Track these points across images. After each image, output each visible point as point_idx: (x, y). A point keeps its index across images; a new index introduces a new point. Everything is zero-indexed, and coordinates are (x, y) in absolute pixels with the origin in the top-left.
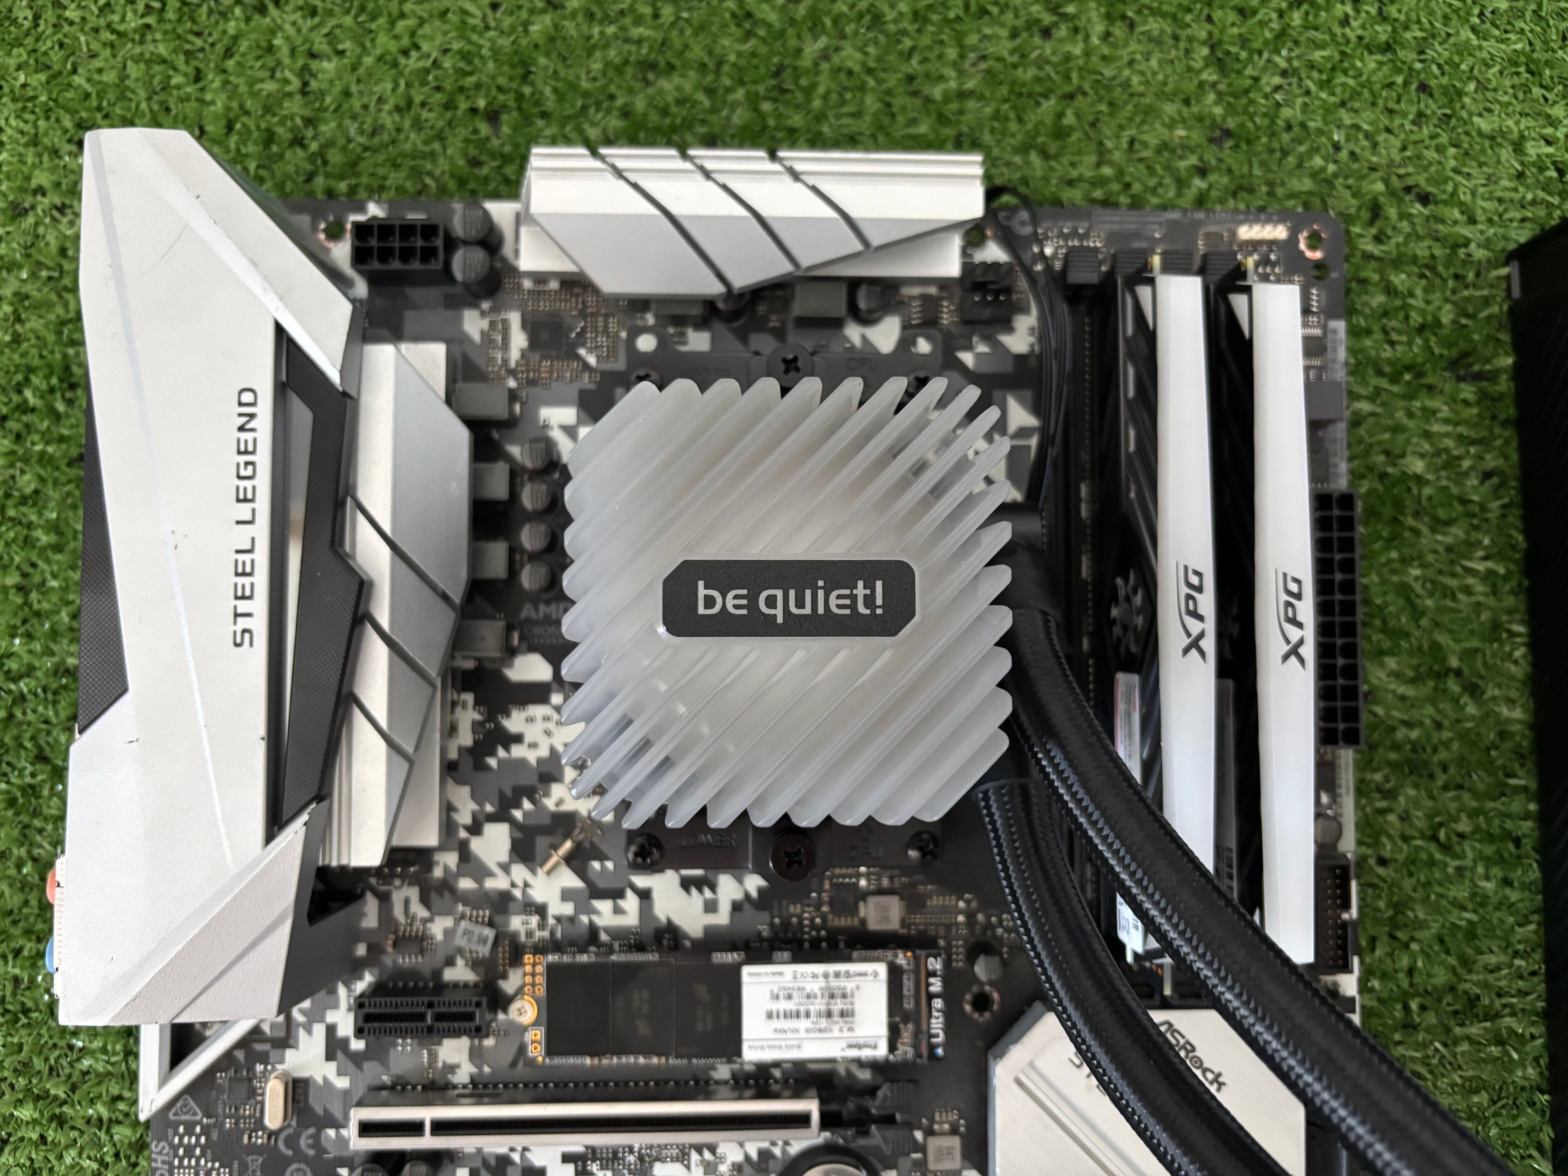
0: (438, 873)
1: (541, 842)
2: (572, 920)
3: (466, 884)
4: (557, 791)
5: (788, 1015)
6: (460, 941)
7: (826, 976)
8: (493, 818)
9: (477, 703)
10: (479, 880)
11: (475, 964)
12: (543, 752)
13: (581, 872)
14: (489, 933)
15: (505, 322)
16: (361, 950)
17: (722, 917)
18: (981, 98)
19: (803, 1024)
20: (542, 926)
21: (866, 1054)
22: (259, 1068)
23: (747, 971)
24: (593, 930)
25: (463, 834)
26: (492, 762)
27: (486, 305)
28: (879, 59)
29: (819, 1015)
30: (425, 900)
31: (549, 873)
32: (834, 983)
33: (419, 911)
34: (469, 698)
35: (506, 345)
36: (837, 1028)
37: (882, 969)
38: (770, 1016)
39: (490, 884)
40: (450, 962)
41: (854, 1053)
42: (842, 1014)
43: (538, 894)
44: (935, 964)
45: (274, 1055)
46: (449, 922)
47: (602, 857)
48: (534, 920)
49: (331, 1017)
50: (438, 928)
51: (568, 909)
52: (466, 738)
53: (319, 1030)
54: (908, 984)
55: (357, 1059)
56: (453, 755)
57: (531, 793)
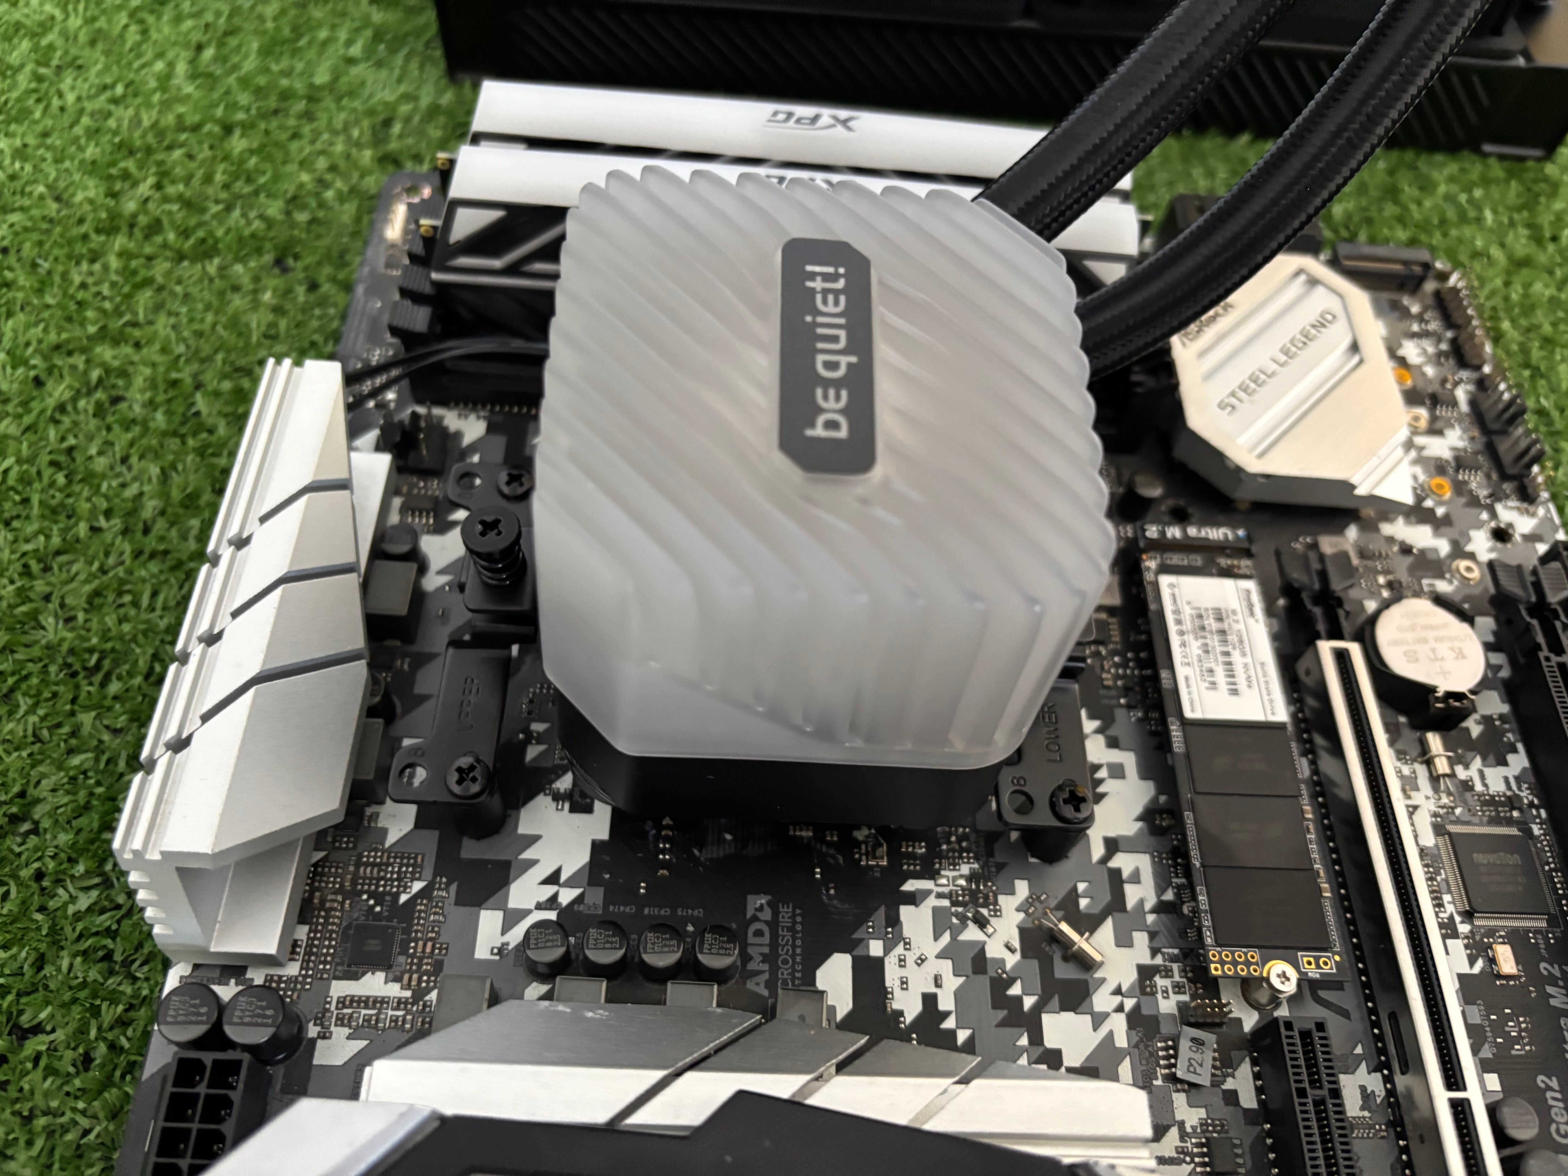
2: (1152, 935)
5: (1231, 674)
7: (1181, 633)
8: (1037, 1038)
11: (1230, 1064)
12: (946, 967)
13: (1095, 920)
14: (1188, 1034)
15: (342, 1002)
17: (1128, 759)
19: (1237, 659)
20: (1167, 973)
21: (1255, 599)
23: (1191, 715)
24: (1162, 908)
26: (963, 1034)
27: (313, 1031)
29: (1225, 642)
32: (1188, 625)
35: (376, 1003)
36: (1235, 626)
37: (1165, 580)
39: (1122, 1040)
41: (1259, 612)
42: (1220, 619)
43: (1129, 978)
44: (1152, 531)
47: (1073, 896)
48: (1160, 982)
50: (1188, 1115)
51: (1141, 939)
57: (1000, 984)
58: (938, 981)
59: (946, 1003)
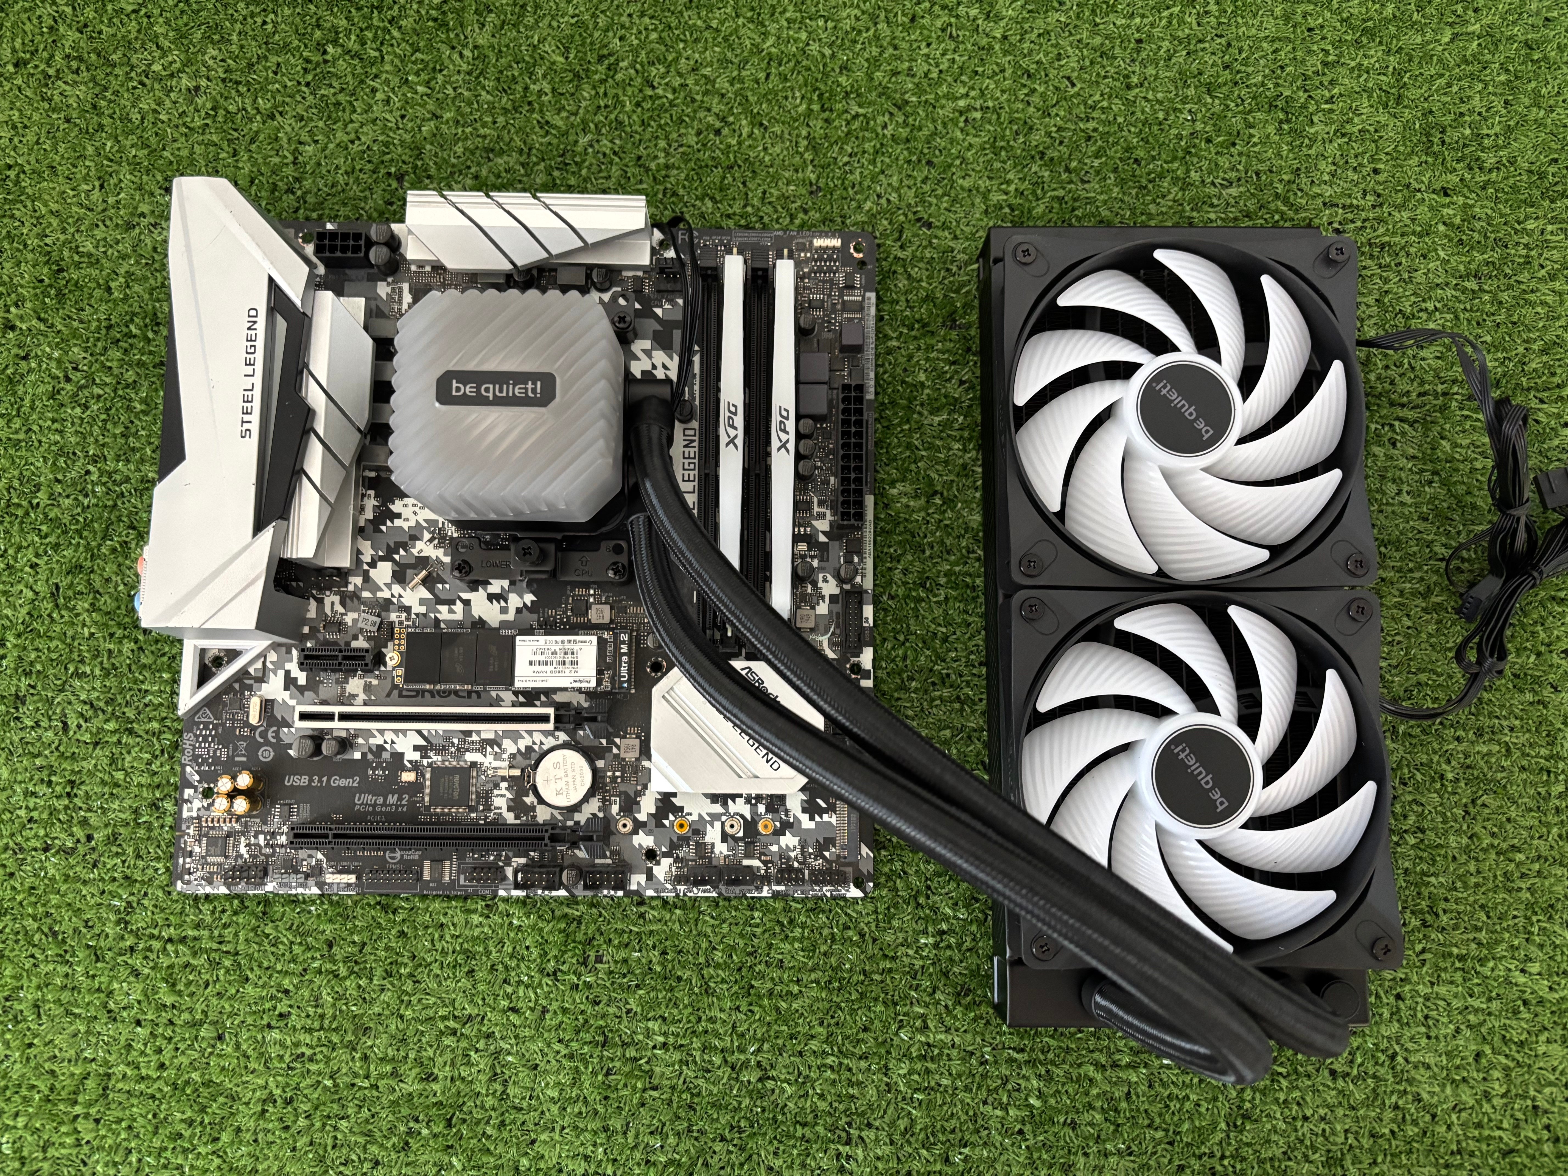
0: (351, 588)
1: (409, 572)
2: (424, 615)
3: (366, 594)
4: (419, 545)
5: (541, 663)
6: (361, 625)
7: (563, 642)
8: (382, 559)
9: (376, 496)
10: (374, 593)
11: (368, 639)
12: (412, 523)
13: (431, 590)
14: (378, 620)
15: (401, 289)
16: (306, 630)
17: (511, 616)
18: (678, 168)
19: (549, 668)
20: (408, 619)
21: (584, 685)
22: (247, 693)
23: (518, 638)
24: (437, 621)
25: (366, 567)
26: (384, 528)
27: (390, 280)
28: (621, 147)
29: (558, 663)
30: (343, 603)
31: (412, 589)
32: (567, 646)
33: (340, 609)
34: (372, 493)
35: (400, 302)
36: (568, 670)
37: (594, 639)
38: (531, 663)
39: (379, 594)
40: (356, 638)
41: (577, 685)
42: (571, 663)
43: (406, 602)
44: (624, 637)
45: (255, 685)
46: (355, 615)
47: (443, 582)
48: (404, 615)
49: (288, 666)
50: (349, 619)
51: (423, 610)
52: (369, 515)
53: (281, 673)
54: (610, 649)
55: (301, 689)
56: (362, 523)
57: (405, 546)
58: (407, 520)
59: (398, 522)
